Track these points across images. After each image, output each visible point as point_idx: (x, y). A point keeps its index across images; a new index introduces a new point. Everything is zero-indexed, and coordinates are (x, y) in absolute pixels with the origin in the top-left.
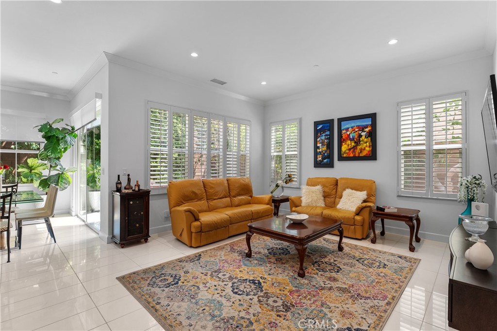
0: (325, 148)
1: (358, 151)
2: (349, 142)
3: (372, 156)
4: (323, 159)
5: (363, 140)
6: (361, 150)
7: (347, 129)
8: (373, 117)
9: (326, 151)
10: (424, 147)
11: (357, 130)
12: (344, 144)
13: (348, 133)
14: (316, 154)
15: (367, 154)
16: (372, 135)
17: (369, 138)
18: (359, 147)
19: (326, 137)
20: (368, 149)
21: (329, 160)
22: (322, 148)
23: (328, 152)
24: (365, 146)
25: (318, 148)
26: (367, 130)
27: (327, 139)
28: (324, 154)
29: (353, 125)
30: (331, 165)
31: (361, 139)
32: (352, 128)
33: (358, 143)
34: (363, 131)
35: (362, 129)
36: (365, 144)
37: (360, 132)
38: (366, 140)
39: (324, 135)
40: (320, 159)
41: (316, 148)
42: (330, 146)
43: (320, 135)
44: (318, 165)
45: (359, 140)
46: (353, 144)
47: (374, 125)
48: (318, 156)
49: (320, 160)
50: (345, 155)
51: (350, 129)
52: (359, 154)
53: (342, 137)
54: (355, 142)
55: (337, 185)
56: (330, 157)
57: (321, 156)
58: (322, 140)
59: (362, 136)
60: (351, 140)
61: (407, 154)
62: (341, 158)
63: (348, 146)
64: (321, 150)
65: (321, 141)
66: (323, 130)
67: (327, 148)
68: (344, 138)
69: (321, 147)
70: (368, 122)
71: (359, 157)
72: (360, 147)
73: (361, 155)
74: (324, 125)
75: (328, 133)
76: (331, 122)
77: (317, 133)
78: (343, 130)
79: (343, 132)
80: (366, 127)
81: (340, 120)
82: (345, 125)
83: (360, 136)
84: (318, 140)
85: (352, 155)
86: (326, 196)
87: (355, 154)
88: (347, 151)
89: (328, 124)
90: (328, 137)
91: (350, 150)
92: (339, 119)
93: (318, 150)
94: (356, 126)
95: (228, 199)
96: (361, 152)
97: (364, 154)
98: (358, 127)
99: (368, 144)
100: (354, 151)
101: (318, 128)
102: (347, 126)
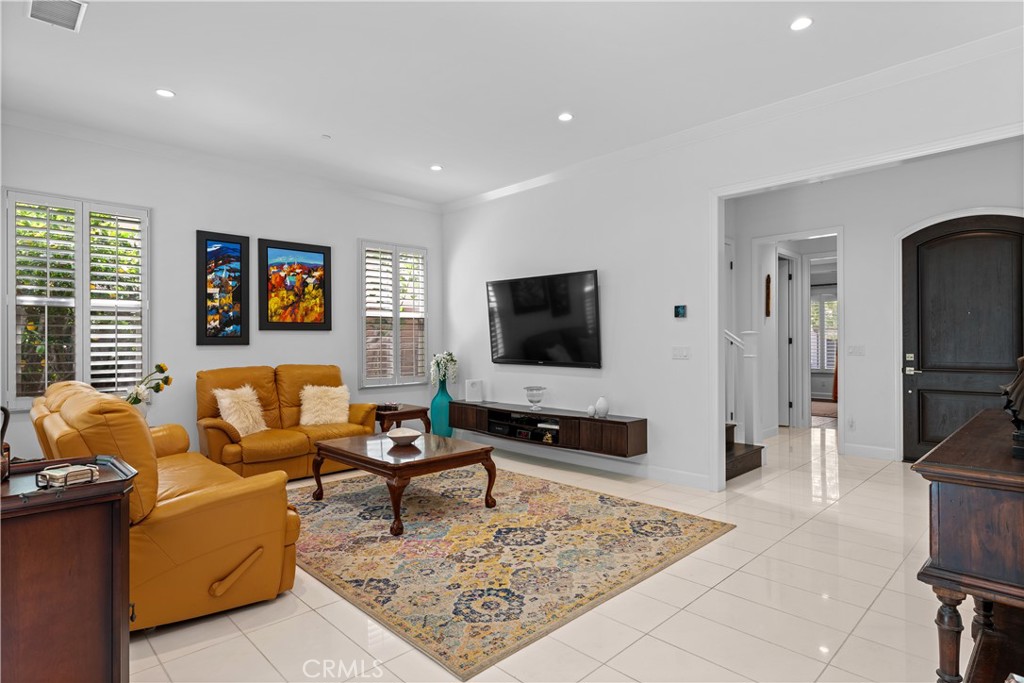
0: (228, 299)
1: (301, 312)
2: (283, 293)
3: (324, 324)
4: (225, 323)
5: (309, 293)
6: (308, 311)
7: (280, 266)
8: (326, 252)
9: (231, 308)
10: (390, 314)
11: (298, 271)
12: (273, 295)
13: (283, 274)
14: (202, 312)
15: (316, 319)
16: (324, 284)
17: (321, 290)
18: (303, 305)
19: (232, 274)
20: (317, 309)
21: (239, 328)
22: (219, 299)
23: (237, 308)
24: (313, 302)
25: (211, 297)
26: (316, 274)
27: (235, 279)
28: (227, 312)
29: (291, 260)
30: (242, 339)
31: (306, 290)
32: (290, 265)
33: (300, 295)
34: (310, 276)
35: (309, 270)
36: (314, 301)
37: (305, 276)
38: (314, 292)
39: (225, 267)
40: (213, 323)
41: (203, 296)
42: (241, 295)
43: (216, 266)
44: (205, 337)
45: (304, 291)
46: (292, 297)
47: (327, 267)
48: (210, 317)
49: (215, 328)
50: (275, 319)
51: (286, 266)
52: (303, 317)
53: (269, 280)
54: (296, 295)
55: (276, 380)
56: (242, 320)
57: (217, 317)
58: (220, 279)
59: (308, 284)
60: (290, 289)
61: (373, 322)
62: (266, 324)
63: (282, 300)
64: (217, 304)
65: (218, 282)
66: (221, 257)
67: (233, 300)
68: (273, 282)
69: (217, 296)
70: (318, 260)
71: (302, 323)
72: (305, 305)
73: (306, 320)
74: (228, 245)
75: (236, 265)
76: (244, 241)
77: (205, 262)
78: (271, 265)
79: (273, 270)
80: (315, 268)
81: (265, 245)
82: (275, 256)
83: (305, 284)
84: (210, 277)
85: (289, 320)
87: (295, 318)
88: (281, 311)
89: (238, 247)
90: (237, 274)
91: (285, 308)
92: (261, 241)
93: (210, 303)
94: (298, 264)
96: (306, 314)
97: (309, 319)
98: (302, 266)
99: (318, 299)
100: (293, 313)
101: (209, 250)
102: (280, 260)
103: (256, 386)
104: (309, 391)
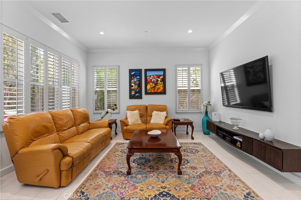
0: (136, 87)
1: (156, 89)
2: (151, 84)
3: (164, 92)
4: (136, 93)
5: (159, 83)
6: (158, 89)
7: (150, 76)
8: (164, 70)
9: (137, 89)
10: (187, 88)
11: (156, 77)
12: (148, 84)
13: (151, 78)
14: (131, 90)
15: (161, 91)
16: (164, 80)
17: (162, 82)
18: (157, 87)
19: (137, 80)
20: (161, 88)
21: (139, 94)
22: (135, 87)
23: (139, 89)
24: (160, 86)
25: (132, 86)
26: (161, 77)
27: (138, 81)
28: (136, 90)
29: (153, 74)
30: (140, 97)
31: (158, 82)
32: (153, 75)
33: (156, 84)
34: (159, 78)
35: (159, 76)
36: (160, 85)
37: (157, 78)
38: (160, 83)
39: (136, 78)
40: (133, 93)
41: (131, 86)
42: (140, 85)
43: (133, 78)
44: (131, 97)
45: (157, 83)
46: (154, 85)
47: (164, 75)
48: (132, 92)
49: (133, 94)
50: (149, 91)
51: (152, 76)
52: (157, 91)
53: (147, 80)
54: (155, 84)
55: (147, 109)
56: (140, 92)
57: (134, 91)
58: (135, 81)
59: (158, 81)
60: (153, 82)
61: (180, 91)
62: (147, 93)
63: (151, 86)
64: (134, 88)
65: (134, 82)
66: (135, 75)
67: (138, 87)
68: (148, 81)
69: (134, 86)
70: (161, 73)
71: (157, 92)
72: (158, 87)
73: (158, 91)
74: (136, 72)
75: (138, 77)
76: (140, 70)
77: (131, 77)
78: (148, 76)
79: (148, 77)
80: (161, 76)
81: (146, 70)
82: (149, 74)
83: (157, 81)
84: (132, 81)
85: (153, 91)
86: (141, 116)
87: (155, 91)
88: (150, 89)
89: (139, 72)
90: (139, 80)
91: (152, 88)
93: (132, 88)
94: (155, 75)
95: (74, 128)
96: (158, 90)
97: (159, 91)
98: (156, 75)
99: (161, 85)
100: (154, 89)
101: (132, 74)
102: (150, 74)
103: (140, 110)
104: (155, 113)
